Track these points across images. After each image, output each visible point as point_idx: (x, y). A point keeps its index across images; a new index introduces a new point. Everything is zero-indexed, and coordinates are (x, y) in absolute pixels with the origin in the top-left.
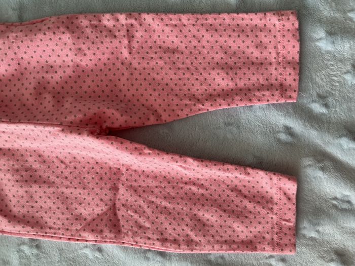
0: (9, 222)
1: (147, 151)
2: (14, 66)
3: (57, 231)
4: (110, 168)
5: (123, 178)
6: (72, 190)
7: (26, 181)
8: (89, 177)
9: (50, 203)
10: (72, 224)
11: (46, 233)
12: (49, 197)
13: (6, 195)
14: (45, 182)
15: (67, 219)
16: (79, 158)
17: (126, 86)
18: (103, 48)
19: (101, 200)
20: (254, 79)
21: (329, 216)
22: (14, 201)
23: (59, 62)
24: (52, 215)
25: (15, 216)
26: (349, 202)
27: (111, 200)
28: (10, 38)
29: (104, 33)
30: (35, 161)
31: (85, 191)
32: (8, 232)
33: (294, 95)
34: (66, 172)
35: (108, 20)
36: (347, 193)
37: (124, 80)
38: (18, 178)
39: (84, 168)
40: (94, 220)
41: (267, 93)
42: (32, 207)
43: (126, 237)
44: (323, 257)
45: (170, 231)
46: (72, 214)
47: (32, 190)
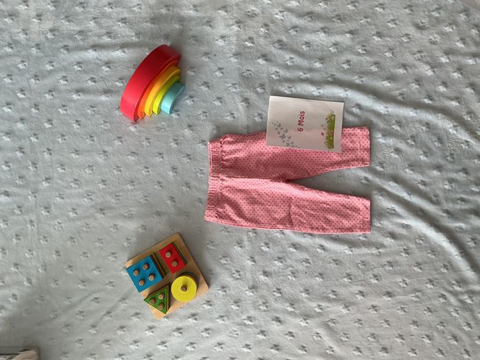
0: (246, 221)
1: (306, 189)
2: (248, 153)
3: (265, 225)
4: (288, 197)
5: (293, 201)
6: (272, 207)
7: (252, 203)
8: (279, 201)
9: (262, 213)
10: (272, 222)
11: (260, 226)
12: (262, 210)
13: (243, 210)
14: (260, 203)
15: (270, 219)
16: (274, 193)
17: (294, 160)
19: (284, 211)
20: (350, 156)
21: (386, 216)
22: (247, 212)
23: (266, 151)
24: (263, 218)
25: (247, 219)
26: (394, 210)
27: (288, 211)
28: (247, 142)
30: (256, 194)
31: (277, 207)
32: (244, 226)
33: (368, 163)
34: (269, 199)
36: (393, 206)
37: (293, 158)
38: (249, 202)
39: (276, 197)
40: (281, 219)
41: (356, 162)
42: (255, 214)
43: (296, 227)
44: (384, 236)
45: (314, 224)
46: (272, 217)
47: (255, 207)
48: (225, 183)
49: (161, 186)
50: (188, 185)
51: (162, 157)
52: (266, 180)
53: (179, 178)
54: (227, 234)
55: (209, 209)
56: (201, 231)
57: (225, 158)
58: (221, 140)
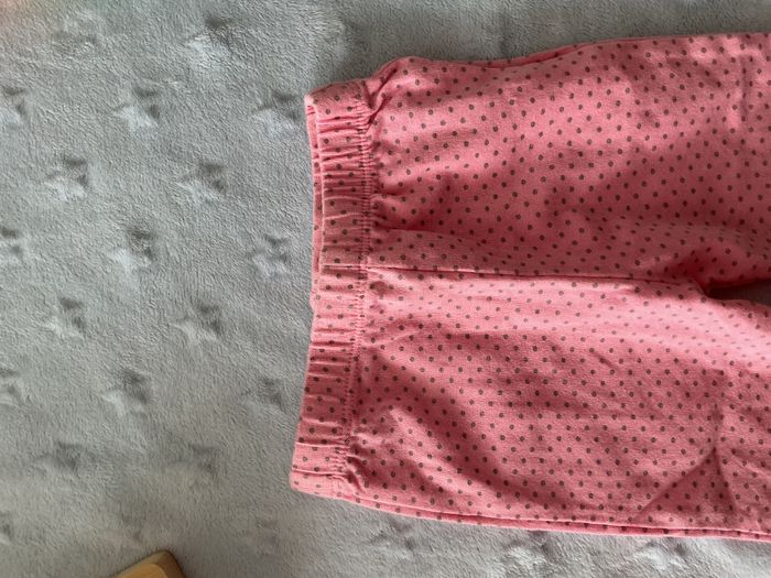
0: (499, 496)
3: (598, 513)
4: (704, 372)
5: (732, 393)
6: (627, 422)
7: (529, 404)
8: (660, 392)
9: (579, 452)
10: (629, 496)
11: (574, 518)
12: (578, 439)
13: (483, 436)
14: (567, 405)
15: (619, 485)
16: (639, 350)
17: (734, 189)
18: (693, 109)
19: (692, 441)
22: (502, 449)
23: (598, 141)
24: (584, 477)
25: (506, 483)
27: (709, 440)
28: (506, 93)
29: (697, 78)
30: (545, 360)
31: (655, 422)
32: (492, 520)
34: (612, 382)
35: (704, 50)
37: (730, 176)
38: (512, 397)
39: (649, 372)
40: (675, 485)
42: (542, 461)
43: (746, 520)
46: (628, 474)
47: (542, 423)
48: (394, 307)
49: (79, 323)
50: (209, 315)
51: (83, 181)
52: (608, 288)
53: (165, 284)
54: (405, 555)
55: (312, 438)
56: (273, 540)
57: (391, 180)
58: (373, 85)
